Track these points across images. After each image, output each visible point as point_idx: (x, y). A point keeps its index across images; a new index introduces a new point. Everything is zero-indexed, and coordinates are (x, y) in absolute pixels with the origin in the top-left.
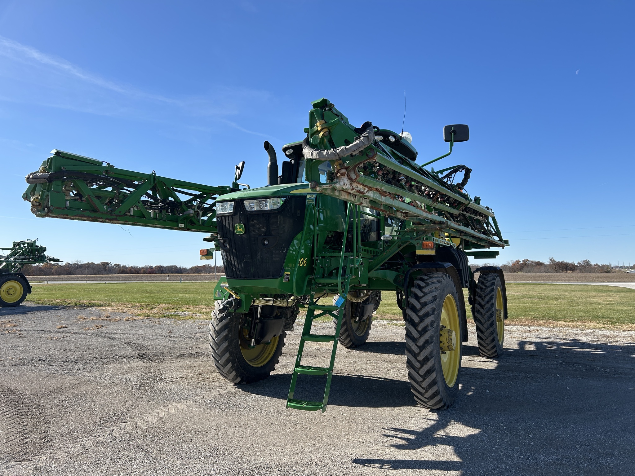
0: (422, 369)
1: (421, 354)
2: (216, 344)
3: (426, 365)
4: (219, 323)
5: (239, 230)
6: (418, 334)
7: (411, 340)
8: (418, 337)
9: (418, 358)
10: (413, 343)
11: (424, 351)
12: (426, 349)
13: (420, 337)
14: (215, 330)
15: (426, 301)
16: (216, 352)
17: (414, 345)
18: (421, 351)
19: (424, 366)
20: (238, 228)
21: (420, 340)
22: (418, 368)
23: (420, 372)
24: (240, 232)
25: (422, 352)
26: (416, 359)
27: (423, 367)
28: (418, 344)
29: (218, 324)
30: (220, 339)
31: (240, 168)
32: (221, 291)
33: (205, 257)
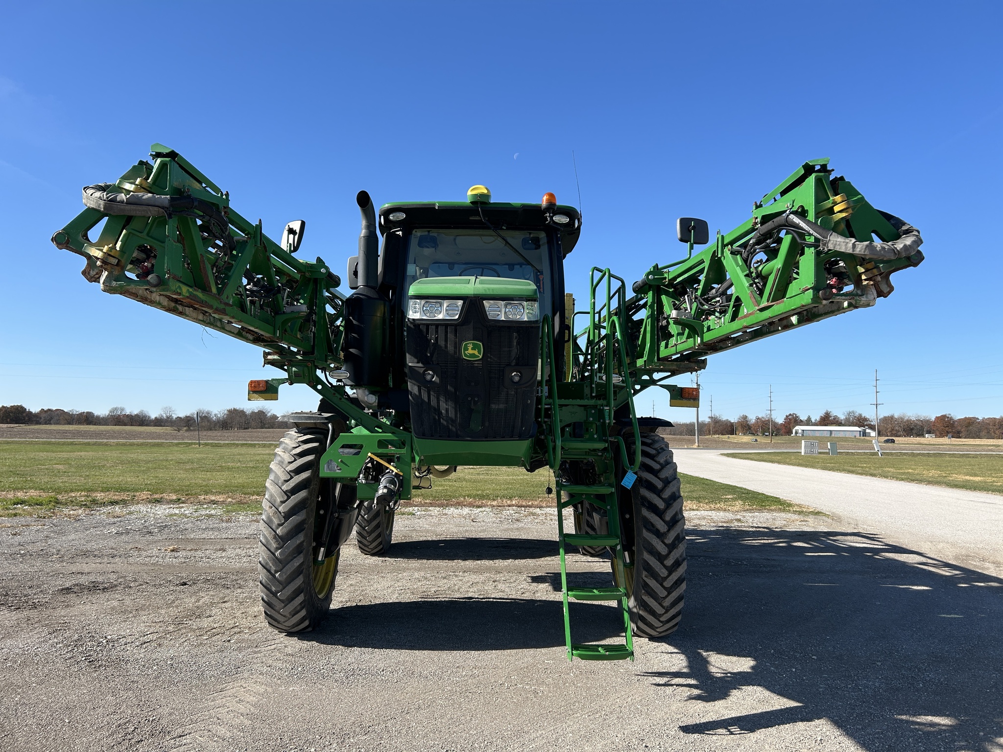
0: (670, 578)
1: (670, 556)
2: (276, 560)
3: (676, 572)
4: (286, 521)
5: (470, 351)
6: (666, 527)
7: (654, 536)
8: (666, 530)
9: (665, 562)
10: (658, 540)
11: (674, 550)
12: (677, 549)
13: (669, 530)
14: (276, 536)
15: (667, 476)
16: (274, 576)
17: (661, 543)
18: (670, 552)
19: (674, 574)
20: (470, 348)
21: (669, 535)
22: (662, 578)
23: (665, 584)
24: (473, 355)
25: (673, 553)
26: (662, 563)
27: (671, 576)
28: (666, 541)
29: (284, 523)
30: (288, 551)
31: (298, 231)
32: (342, 461)
33: (260, 395)
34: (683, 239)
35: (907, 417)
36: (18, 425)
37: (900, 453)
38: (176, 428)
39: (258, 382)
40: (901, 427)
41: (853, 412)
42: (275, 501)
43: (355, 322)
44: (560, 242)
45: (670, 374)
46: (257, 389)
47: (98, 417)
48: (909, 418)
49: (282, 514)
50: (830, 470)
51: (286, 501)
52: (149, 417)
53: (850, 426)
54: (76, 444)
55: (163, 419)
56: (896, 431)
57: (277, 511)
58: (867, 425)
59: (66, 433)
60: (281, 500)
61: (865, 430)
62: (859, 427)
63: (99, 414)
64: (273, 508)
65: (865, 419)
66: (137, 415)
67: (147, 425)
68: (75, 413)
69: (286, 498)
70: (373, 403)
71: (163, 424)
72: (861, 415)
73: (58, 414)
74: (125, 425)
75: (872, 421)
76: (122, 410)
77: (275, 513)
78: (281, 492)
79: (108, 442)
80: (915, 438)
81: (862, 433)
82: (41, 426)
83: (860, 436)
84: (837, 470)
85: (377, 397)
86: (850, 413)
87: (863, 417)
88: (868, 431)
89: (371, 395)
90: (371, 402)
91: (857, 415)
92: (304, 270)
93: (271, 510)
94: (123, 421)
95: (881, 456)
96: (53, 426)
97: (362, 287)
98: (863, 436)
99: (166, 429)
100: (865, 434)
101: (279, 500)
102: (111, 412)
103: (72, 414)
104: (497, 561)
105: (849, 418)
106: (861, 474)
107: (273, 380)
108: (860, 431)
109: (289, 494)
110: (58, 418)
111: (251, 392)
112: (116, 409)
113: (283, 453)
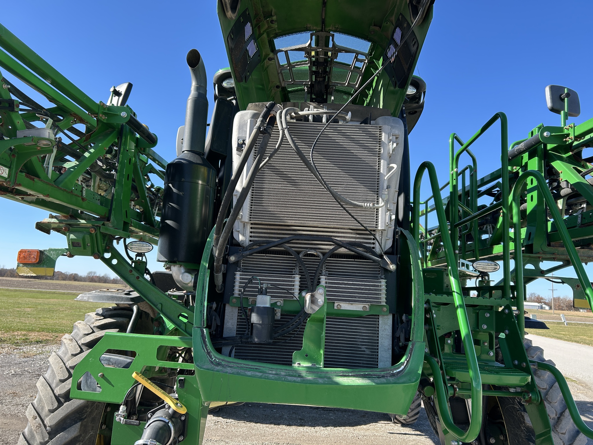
4: (51, 438)
31: (123, 93)
32: (103, 376)
33: (33, 268)
34: (555, 108)
35: (569, 299)
36: (34, 279)
37: (577, 323)
38: (124, 285)
39: (30, 252)
40: (565, 304)
41: (534, 294)
42: (43, 408)
43: (174, 190)
44: (405, 115)
45: (561, 263)
46: (26, 261)
47: (81, 277)
48: (570, 299)
49: (48, 428)
50: (543, 336)
51: (56, 409)
52: (110, 278)
53: (532, 302)
54: (56, 293)
55: (118, 280)
56: (562, 306)
57: (41, 423)
58: (543, 302)
59: (58, 286)
60: (49, 409)
61: (542, 305)
62: (539, 303)
63: (81, 275)
64: (38, 418)
65: (542, 299)
66: (103, 277)
67: (108, 283)
68: (68, 273)
69: (56, 404)
70: (189, 283)
71: (117, 282)
72: (539, 296)
73: (58, 274)
74: (96, 282)
75: (546, 300)
76: (95, 273)
77: (39, 426)
78: (51, 397)
79: (76, 293)
80: (574, 312)
81: (540, 307)
82: (47, 280)
83: (539, 309)
84: (549, 336)
85: (193, 277)
86: (532, 294)
87: (540, 297)
88: (544, 306)
89: (187, 274)
90: (186, 282)
91: (536, 295)
92: (97, 111)
93: (34, 421)
94: (95, 280)
95: (567, 325)
96: (54, 281)
97: (186, 152)
98: (541, 309)
99: (119, 286)
100: (542, 308)
101: (47, 409)
102: (88, 274)
103: (66, 275)
104: (317, 428)
105: (532, 298)
106: (568, 340)
107: (50, 250)
108: (539, 306)
109: (62, 400)
110: (58, 276)
111: (21, 265)
112: (91, 273)
113: (69, 342)
